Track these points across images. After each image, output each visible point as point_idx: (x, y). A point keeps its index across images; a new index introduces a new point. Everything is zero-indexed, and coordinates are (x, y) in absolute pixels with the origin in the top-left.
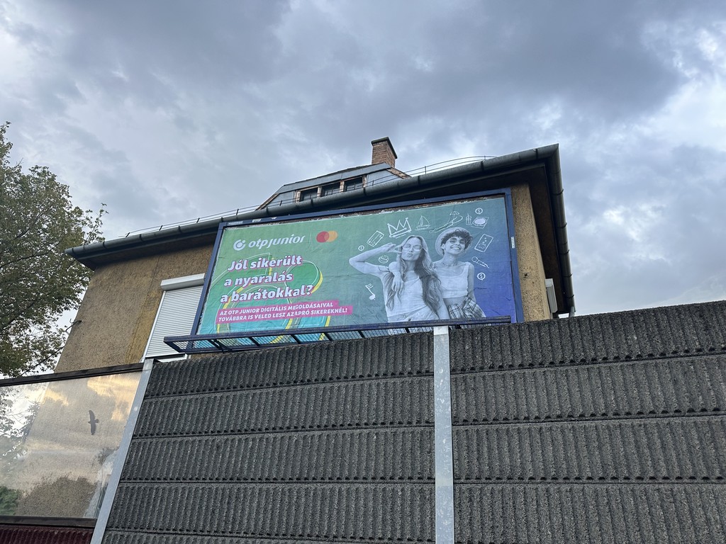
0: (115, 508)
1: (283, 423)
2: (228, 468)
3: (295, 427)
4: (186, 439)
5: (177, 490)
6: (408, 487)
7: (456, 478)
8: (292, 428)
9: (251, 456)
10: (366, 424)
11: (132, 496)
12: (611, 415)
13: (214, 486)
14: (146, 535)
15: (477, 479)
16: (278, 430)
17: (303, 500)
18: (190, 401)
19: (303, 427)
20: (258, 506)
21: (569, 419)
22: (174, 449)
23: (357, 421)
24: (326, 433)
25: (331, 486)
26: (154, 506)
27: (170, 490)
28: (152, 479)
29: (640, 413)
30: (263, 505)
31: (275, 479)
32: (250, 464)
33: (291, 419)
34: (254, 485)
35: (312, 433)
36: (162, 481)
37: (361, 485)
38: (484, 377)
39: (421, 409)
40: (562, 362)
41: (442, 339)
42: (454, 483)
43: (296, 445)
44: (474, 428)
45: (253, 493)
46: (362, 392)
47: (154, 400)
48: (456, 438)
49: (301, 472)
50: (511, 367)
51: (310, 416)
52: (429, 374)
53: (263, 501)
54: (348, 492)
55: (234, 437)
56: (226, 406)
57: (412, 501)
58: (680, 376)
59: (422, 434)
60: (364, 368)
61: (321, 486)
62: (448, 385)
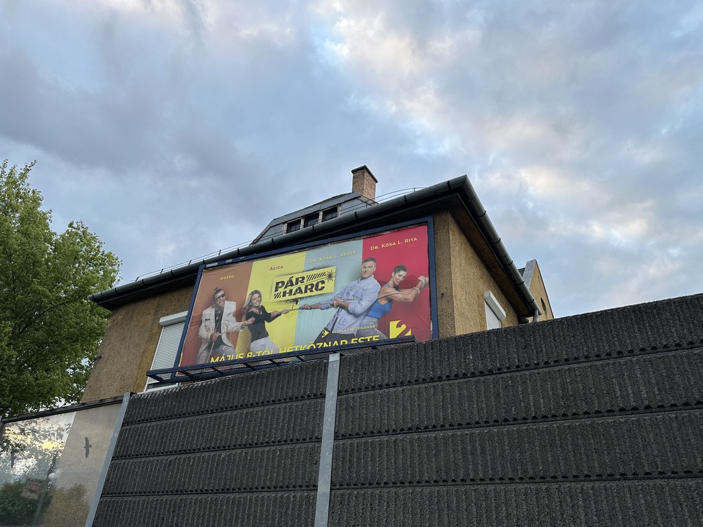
0: (96, 518)
1: (216, 444)
2: (175, 482)
3: (224, 447)
4: (148, 459)
5: (139, 501)
6: (299, 494)
7: (333, 484)
8: (222, 448)
9: (191, 472)
10: (273, 442)
11: (108, 508)
12: (447, 426)
13: (165, 498)
15: (348, 485)
16: (211, 449)
17: (225, 507)
18: (153, 427)
19: (229, 446)
20: (194, 513)
21: (417, 431)
22: (139, 467)
23: (267, 440)
24: (245, 450)
25: (245, 495)
26: (123, 516)
27: (134, 503)
28: (123, 493)
29: (468, 424)
30: (197, 511)
31: (206, 490)
32: (190, 478)
33: (221, 440)
34: (192, 496)
35: (234, 452)
36: (130, 495)
37: (266, 494)
38: (360, 397)
39: (314, 427)
40: (416, 381)
41: (335, 365)
42: (331, 489)
43: (223, 462)
44: (349, 442)
45: (190, 503)
46: (273, 414)
47: (129, 427)
48: (335, 450)
49: (225, 484)
50: (381, 387)
51: (234, 437)
52: (323, 396)
53: (197, 509)
54: (256, 500)
55: (180, 456)
56: (177, 430)
57: (301, 505)
58: (501, 391)
59: (312, 449)
60: (277, 394)
61: (238, 496)
62: (335, 405)
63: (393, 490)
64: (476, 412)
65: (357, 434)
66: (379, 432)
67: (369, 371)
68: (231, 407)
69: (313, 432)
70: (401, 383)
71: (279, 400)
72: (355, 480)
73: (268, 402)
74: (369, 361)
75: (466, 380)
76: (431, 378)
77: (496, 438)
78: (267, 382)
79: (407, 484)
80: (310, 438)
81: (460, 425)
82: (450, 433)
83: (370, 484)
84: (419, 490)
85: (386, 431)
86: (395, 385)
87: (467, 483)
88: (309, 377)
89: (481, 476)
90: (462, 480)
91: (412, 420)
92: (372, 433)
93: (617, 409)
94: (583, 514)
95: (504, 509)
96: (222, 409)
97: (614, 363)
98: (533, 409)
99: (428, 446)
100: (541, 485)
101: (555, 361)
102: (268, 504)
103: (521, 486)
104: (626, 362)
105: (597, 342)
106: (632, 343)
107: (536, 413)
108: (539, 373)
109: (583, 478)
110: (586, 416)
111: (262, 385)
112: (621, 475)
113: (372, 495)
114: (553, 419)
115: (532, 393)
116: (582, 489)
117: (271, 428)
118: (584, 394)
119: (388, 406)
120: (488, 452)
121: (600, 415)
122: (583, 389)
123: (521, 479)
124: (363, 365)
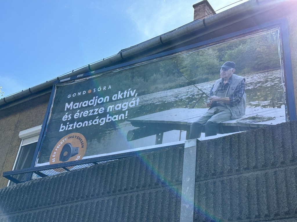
41: (191, 151)
52: (179, 182)
62: (193, 191)
67: (231, 155)
74: (231, 145)
88: (163, 164)
96: (73, 199)
117: (123, 216)
124: (223, 148)
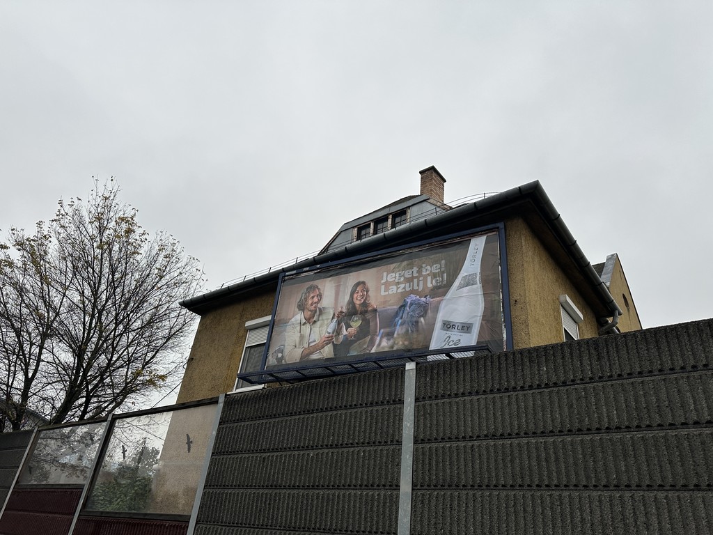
0: (201, 507)
1: (304, 443)
2: (269, 477)
3: (312, 447)
4: (244, 456)
5: (238, 493)
6: (383, 493)
7: (414, 485)
8: (310, 447)
9: (283, 469)
10: (357, 443)
11: (211, 498)
13: (261, 491)
14: (220, 527)
15: (428, 486)
16: (301, 448)
17: (315, 502)
18: (247, 426)
19: (317, 446)
20: (288, 506)
21: (493, 438)
22: (236, 463)
23: (351, 441)
24: (331, 450)
25: (333, 491)
26: (225, 506)
27: (234, 494)
28: (224, 486)
30: (290, 505)
31: (298, 486)
32: (283, 474)
33: (309, 440)
34: (285, 490)
35: (321, 451)
36: (230, 487)
37: (352, 491)
38: (437, 404)
39: (394, 431)
40: (491, 391)
41: (411, 374)
42: (413, 489)
43: (312, 460)
44: (428, 446)
45: (284, 496)
46: (355, 418)
47: (225, 426)
48: (415, 453)
49: (314, 481)
50: (456, 395)
51: (321, 437)
52: (401, 402)
53: (291, 503)
54: (344, 496)
55: (273, 454)
56: (269, 430)
57: (385, 503)
58: (574, 402)
59: (393, 451)
60: (358, 398)
61: (326, 492)
62: (413, 411)
63: (471, 493)
64: (549, 421)
65: (436, 439)
66: (456, 438)
67: (444, 380)
68: (317, 410)
69: (393, 435)
70: (477, 392)
71: (361, 404)
72: (434, 482)
73: (350, 406)
74: (444, 371)
75: (540, 391)
76: (506, 389)
77: (570, 447)
78: (348, 388)
79: (484, 487)
80: (392, 441)
81: (534, 433)
82: (525, 441)
83: (449, 486)
84: (496, 493)
85: (463, 437)
86: (470, 394)
87: (542, 488)
88: (388, 383)
89: (555, 482)
90: (537, 486)
91: (488, 428)
92: (449, 438)
93: (691, 422)
94: (657, 522)
95: (579, 514)
96: (308, 411)
97: (688, 377)
98: (606, 420)
99: (504, 453)
100: (615, 492)
101: (629, 374)
102: (355, 501)
103: (595, 494)
104: (701, 376)
105: (671, 355)
106: (707, 357)
107: (609, 424)
108: (612, 385)
109: (656, 487)
110: (660, 428)
111: (344, 390)
112: (694, 486)
113: (452, 496)
114: (625, 430)
115: (606, 405)
116: (656, 498)
117: (354, 430)
118: (658, 406)
119: (464, 414)
120: (562, 460)
121: (673, 427)
122: (656, 402)
123: (595, 486)
124: (438, 373)
